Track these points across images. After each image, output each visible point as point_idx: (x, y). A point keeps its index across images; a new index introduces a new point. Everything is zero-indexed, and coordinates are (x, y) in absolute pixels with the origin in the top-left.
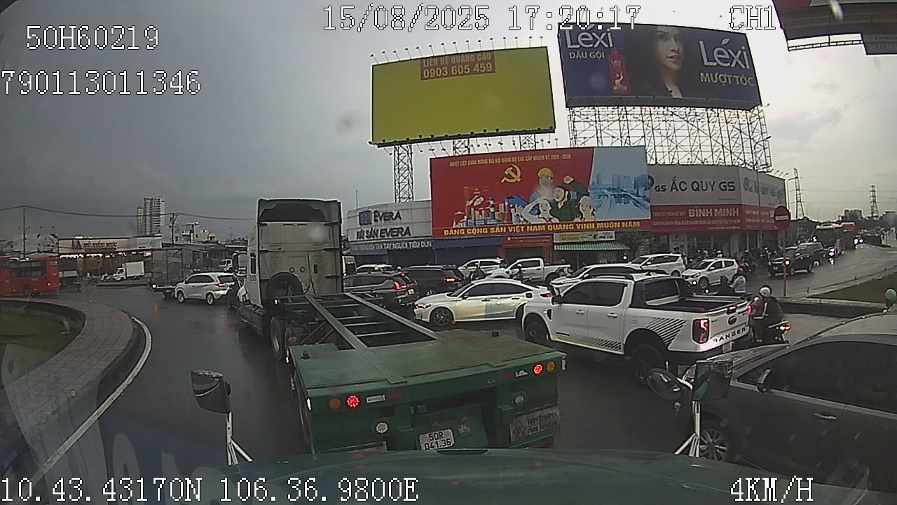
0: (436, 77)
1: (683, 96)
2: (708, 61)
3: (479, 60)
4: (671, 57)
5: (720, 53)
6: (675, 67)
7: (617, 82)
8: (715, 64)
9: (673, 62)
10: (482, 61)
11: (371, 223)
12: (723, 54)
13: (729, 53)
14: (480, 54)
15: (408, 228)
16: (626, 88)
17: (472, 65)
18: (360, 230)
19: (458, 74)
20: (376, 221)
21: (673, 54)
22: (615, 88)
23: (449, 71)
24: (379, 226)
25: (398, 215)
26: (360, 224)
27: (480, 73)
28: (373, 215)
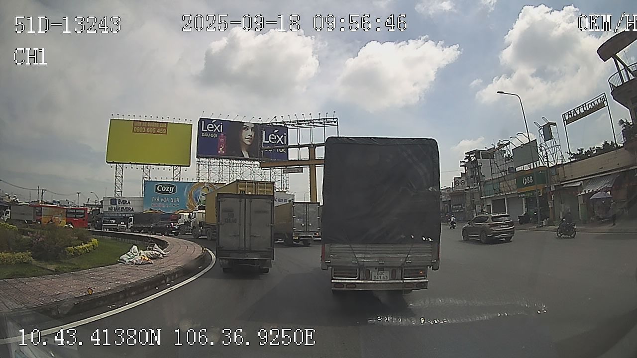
0: (139, 132)
1: (250, 157)
2: (265, 141)
3: (160, 126)
4: (248, 139)
5: (272, 137)
6: (249, 143)
7: (221, 149)
8: (268, 142)
9: (248, 141)
10: (161, 128)
11: (116, 204)
12: (274, 137)
13: (277, 137)
14: (161, 124)
15: (133, 208)
16: (224, 152)
17: (157, 129)
18: (110, 207)
19: (149, 133)
20: (119, 203)
21: (249, 137)
22: (219, 152)
23: (146, 130)
24: (121, 206)
25: (129, 202)
26: (111, 204)
27: (160, 133)
28: (118, 201)
